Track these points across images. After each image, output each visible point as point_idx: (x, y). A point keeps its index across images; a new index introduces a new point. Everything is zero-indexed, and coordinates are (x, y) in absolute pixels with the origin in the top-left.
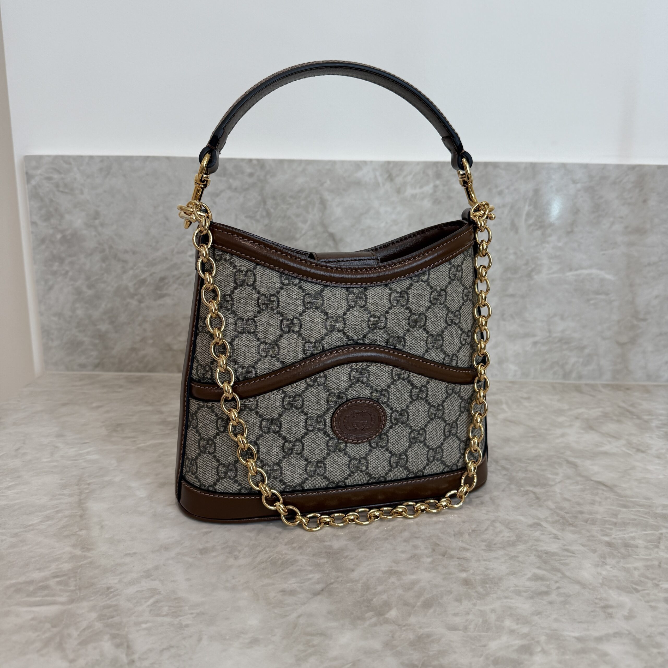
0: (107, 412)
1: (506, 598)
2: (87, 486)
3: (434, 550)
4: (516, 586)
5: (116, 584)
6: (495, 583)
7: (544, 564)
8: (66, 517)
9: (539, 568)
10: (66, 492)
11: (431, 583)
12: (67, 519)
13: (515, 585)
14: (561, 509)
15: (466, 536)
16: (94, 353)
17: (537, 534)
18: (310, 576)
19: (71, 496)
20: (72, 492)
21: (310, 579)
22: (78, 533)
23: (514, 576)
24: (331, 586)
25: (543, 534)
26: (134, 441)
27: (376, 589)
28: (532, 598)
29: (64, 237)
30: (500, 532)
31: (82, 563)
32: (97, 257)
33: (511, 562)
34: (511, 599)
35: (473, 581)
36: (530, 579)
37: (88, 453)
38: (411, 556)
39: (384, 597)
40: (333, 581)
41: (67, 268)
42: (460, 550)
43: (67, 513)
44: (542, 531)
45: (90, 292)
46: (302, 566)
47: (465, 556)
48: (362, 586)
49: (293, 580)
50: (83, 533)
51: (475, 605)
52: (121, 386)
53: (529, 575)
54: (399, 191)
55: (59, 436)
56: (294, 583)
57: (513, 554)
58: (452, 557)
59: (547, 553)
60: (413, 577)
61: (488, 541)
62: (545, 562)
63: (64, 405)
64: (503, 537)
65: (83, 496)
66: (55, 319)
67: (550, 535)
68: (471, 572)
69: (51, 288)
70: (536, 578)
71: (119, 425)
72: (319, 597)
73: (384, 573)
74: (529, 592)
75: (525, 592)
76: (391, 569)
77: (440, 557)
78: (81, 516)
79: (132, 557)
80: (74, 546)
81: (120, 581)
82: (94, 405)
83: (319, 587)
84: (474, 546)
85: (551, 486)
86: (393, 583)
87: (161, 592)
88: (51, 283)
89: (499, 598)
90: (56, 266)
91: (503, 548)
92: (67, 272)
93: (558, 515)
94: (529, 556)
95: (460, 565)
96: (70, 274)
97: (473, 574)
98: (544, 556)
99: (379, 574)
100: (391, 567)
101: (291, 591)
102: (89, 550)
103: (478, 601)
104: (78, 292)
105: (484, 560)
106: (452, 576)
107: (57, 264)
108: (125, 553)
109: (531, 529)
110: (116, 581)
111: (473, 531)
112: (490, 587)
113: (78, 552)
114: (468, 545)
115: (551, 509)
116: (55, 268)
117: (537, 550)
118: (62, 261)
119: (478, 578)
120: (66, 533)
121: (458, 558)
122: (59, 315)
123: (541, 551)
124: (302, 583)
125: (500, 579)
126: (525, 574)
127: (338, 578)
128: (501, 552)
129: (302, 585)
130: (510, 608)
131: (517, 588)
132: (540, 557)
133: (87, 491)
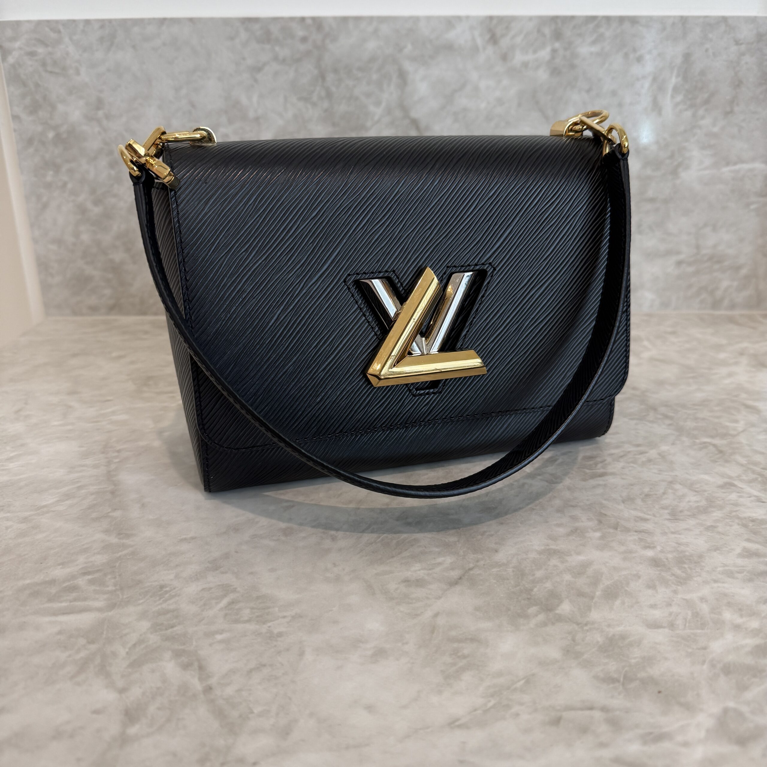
0: (132, 363)
1: (715, 581)
2: (115, 454)
3: (600, 522)
4: (725, 565)
5: (172, 580)
6: (695, 563)
7: (753, 535)
8: (92, 494)
9: (748, 540)
10: (88, 462)
11: (607, 565)
12: (93, 496)
13: (722, 563)
14: (756, 464)
15: (639, 502)
16: (108, 292)
17: (733, 496)
18: (440, 560)
19: (95, 466)
20: (98, 462)
21: (440, 564)
22: (111, 514)
23: (718, 552)
24: (471, 572)
25: (740, 497)
26: (173, 397)
27: (534, 575)
28: (750, 580)
29: (58, 136)
30: (684, 496)
31: (120, 554)
32: (103, 162)
33: (709, 534)
34: (723, 583)
35: (665, 560)
36: (740, 555)
37: (114, 413)
38: (572, 531)
39: (548, 585)
40: (471, 565)
41: (65, 178)
42: (636, 521)
43: (92, 489)
44: (738, 493)
45: (97, 210)
46: (426, 547)
47: (645, 528)
48: (513, 571)
49: (417, 566)
50: (117, 514)
51: (675, 592)
52: (146, 332)
53: (738, 550)
54: (504, 58)
55: (72, 393)
56: (419, 570)
57: (709, 524)
58: (627, 530)
59: (753, 521)
60: (581, 558)
61: (671, 507)
62: (755, 533)
63: (75, 355)
64: (689, 502)
65: (113, 466)
66: (54, 247)
67: (750, 497)
68: (659, 548)
69: (45, 206)
70: (748, 554)
71: (150, 378)
72: (458, 588)
73: (540, 553)
74: (745, 573)
75: (739, 572)
76: (547, 547)
77: (611, 531)
78: (113, 492)
79: (190, 542)
80: (107, 532)
81: (177, 577)
82: (114, 354)
83: (455, 574)
84: (654, 516)
85: (734, 436)
86: (555, 566)
87: (236, 588)
88: (45, 199)
89: (706, 582)
90: (50, 176)
91: (693, 516)
92: (65, 184)
93: (754, 472)
94: (731, 526)
95: (641, 540)
96: (70, 186)
97: (662, 552)
98: (751, 525)
99: (533, 555)
100: (548, 545)
101: (417, 580)
102: (128, 536)
103: (679, 588)
104: (82, 210)
105: (673, 533)
106: (634, 555)
107: (51, 173)
108: (179, 538)
109: (723, 491)
110: (172, 577)
111: (647, 495)
112: (689, 568)
113: (113, 539)
114: (645, 513)
115: (742, 465)
116: (49, 179)
117: (739, 518)
118: (57, 168)
119: (670, 556)
120: (94, 515)
121: (636, 532)
122: (59, 242)
123: (745, 518)
124: (430, 569)
125: (701, 556)
126: (733, 550)
127: (478, 561)
128: (692, 522)
129: (430, 572)
130: (725, 595)
131: (727, 568)
132: (745, 526)
133: (117, 460)
